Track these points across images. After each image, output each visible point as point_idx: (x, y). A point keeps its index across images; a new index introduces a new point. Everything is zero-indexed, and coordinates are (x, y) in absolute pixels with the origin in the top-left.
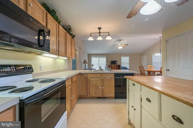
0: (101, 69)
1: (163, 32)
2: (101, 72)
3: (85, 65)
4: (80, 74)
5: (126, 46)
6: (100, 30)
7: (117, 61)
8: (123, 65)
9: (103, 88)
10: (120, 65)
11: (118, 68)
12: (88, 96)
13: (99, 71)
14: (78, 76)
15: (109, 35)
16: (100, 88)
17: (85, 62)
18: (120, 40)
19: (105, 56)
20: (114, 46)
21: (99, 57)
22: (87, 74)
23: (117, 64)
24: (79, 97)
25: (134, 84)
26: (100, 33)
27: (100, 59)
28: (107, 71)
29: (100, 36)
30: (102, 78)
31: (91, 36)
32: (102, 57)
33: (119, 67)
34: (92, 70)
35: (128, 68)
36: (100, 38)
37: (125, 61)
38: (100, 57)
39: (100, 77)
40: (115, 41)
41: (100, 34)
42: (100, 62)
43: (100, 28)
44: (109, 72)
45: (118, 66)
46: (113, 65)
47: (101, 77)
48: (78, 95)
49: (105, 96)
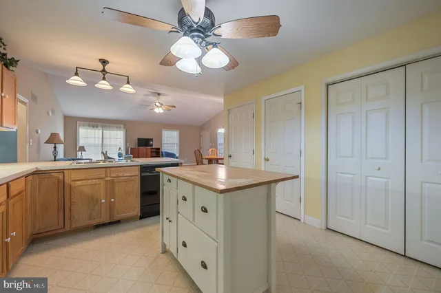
0: (107, 158)
1: (225, 95)
2: (107, 164)
3: (55, 147)
4: (37, 173)
5: (171, 108)
6: (104, 67)
7: (152, 140)
8: (165, 149)
9: (113, 200)
10: (159, 149)
11: (154, 154)
12: (68, 228)
13: (101, 163)
14: (30, 178)
15: (128, 83)
16: (103, 201)
17: (53, 139)
18: (159, 94)
19: (122, 126)
20: (145, 105)
21: (102, 127)
22: (62, 171)
23: (152, 145)
24: (34, 236)
25: (169, 180)
26: (104, 71)
27: (107, 132)
28: (123, 162)
29: (104, 79)
30: (108, 179)
31: (76, 74)
32: (113, 127)
33: (157, 153)
34: (79, 161)
35: (177, 155)
36: (104, 85)
37: (170, 140)
38: (106, 127)
39: (103, 176)
40: (147, 95)
41: (104, 75)
42: (107, 142)
43: (104, 62)
44: (129, 163)
45: (155, 150)
46: (143, 149)
47: (106, 176)
48: (29, 233)
49: (116, 218)
